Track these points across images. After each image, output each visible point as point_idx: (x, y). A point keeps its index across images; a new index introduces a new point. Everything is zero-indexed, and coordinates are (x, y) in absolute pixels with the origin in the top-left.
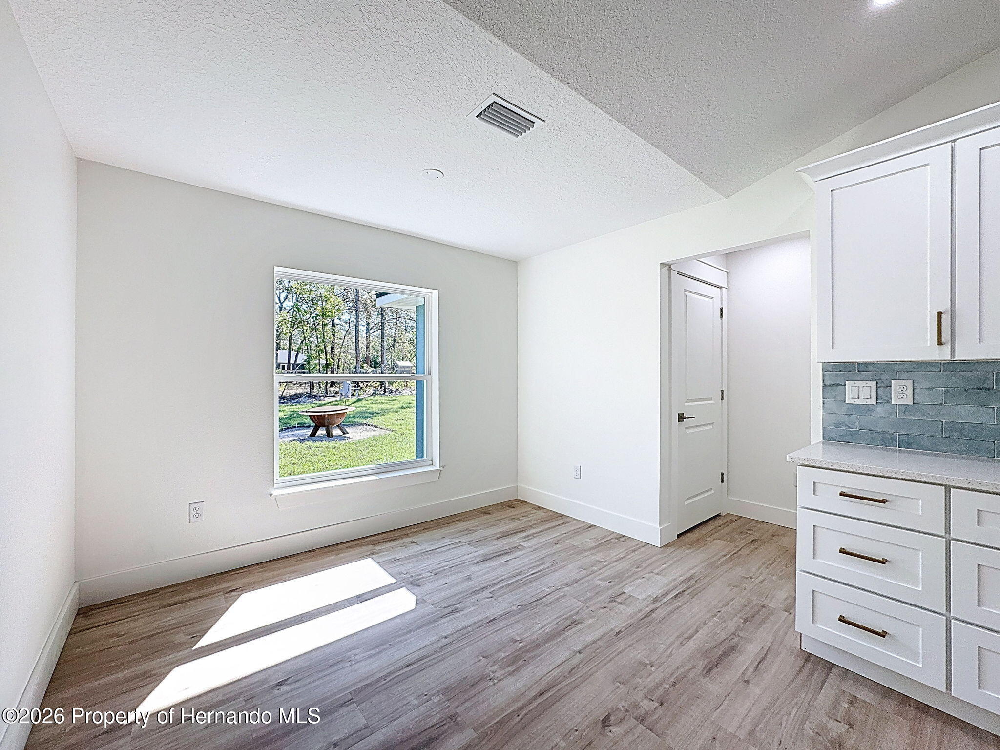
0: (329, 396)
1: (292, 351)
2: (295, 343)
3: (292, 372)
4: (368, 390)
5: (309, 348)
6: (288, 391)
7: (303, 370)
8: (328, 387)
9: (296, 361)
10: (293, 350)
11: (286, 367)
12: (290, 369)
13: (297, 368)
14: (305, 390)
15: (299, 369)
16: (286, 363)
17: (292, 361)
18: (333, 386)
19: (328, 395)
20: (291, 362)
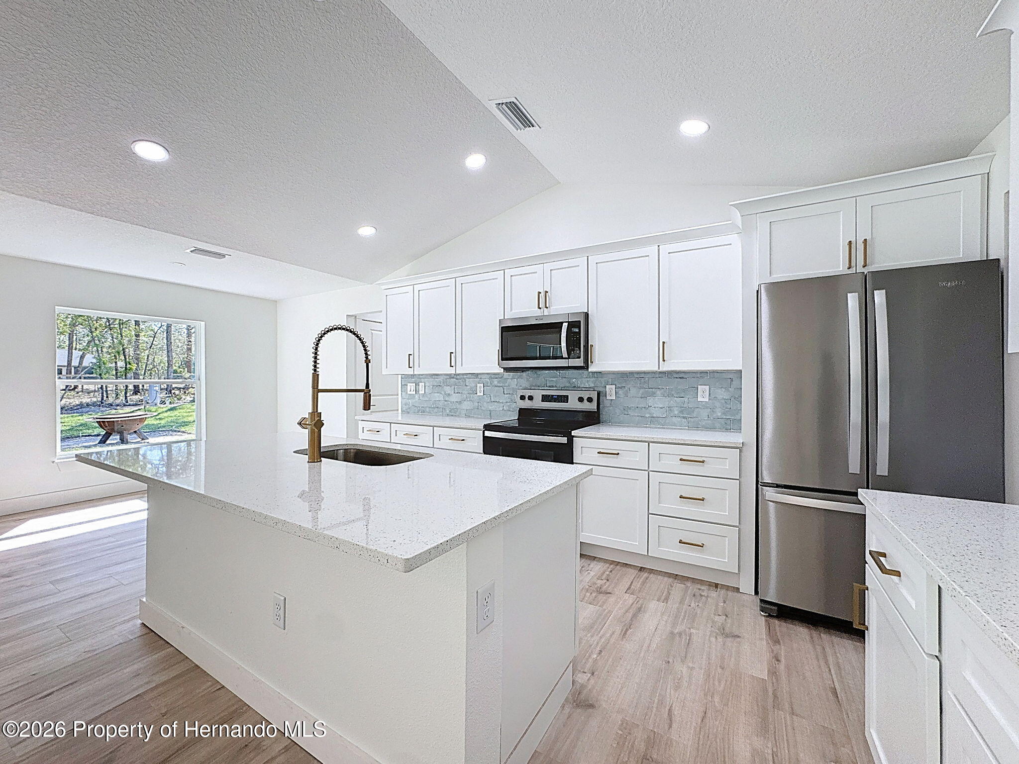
0: (130, 405)
1: (74, 351)
2: (80, 340)
3: (74, 378)
4: (184, 397)
5: (100, 349)
6: (68, 400)
7: (91, 375)
8: (128, 395)
9: (81, 363)
10: (76, 349)
11: (64, 372)
12: (71, 373)
13: (83, 373)
14: (95, 400)
15: (85, 373)
16: (64, 366)
17: (75, 363)
18: (136, 394)
19: (128, 404)
20: (73, 364)
